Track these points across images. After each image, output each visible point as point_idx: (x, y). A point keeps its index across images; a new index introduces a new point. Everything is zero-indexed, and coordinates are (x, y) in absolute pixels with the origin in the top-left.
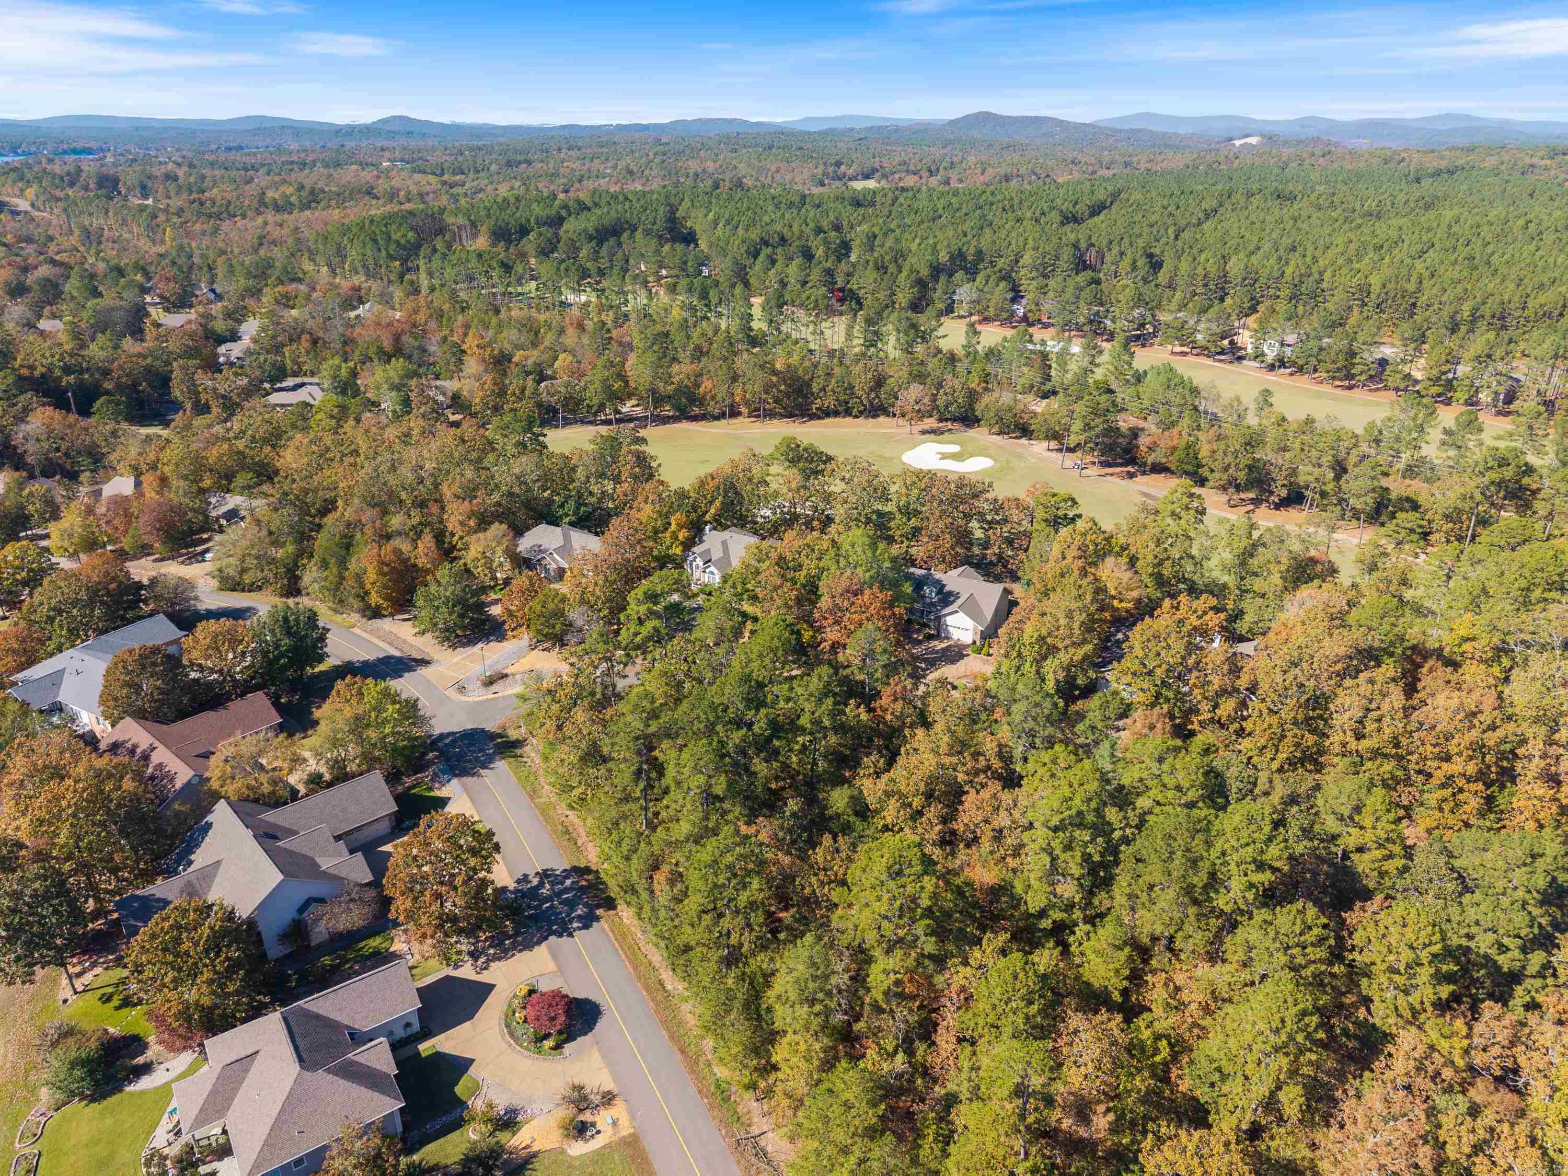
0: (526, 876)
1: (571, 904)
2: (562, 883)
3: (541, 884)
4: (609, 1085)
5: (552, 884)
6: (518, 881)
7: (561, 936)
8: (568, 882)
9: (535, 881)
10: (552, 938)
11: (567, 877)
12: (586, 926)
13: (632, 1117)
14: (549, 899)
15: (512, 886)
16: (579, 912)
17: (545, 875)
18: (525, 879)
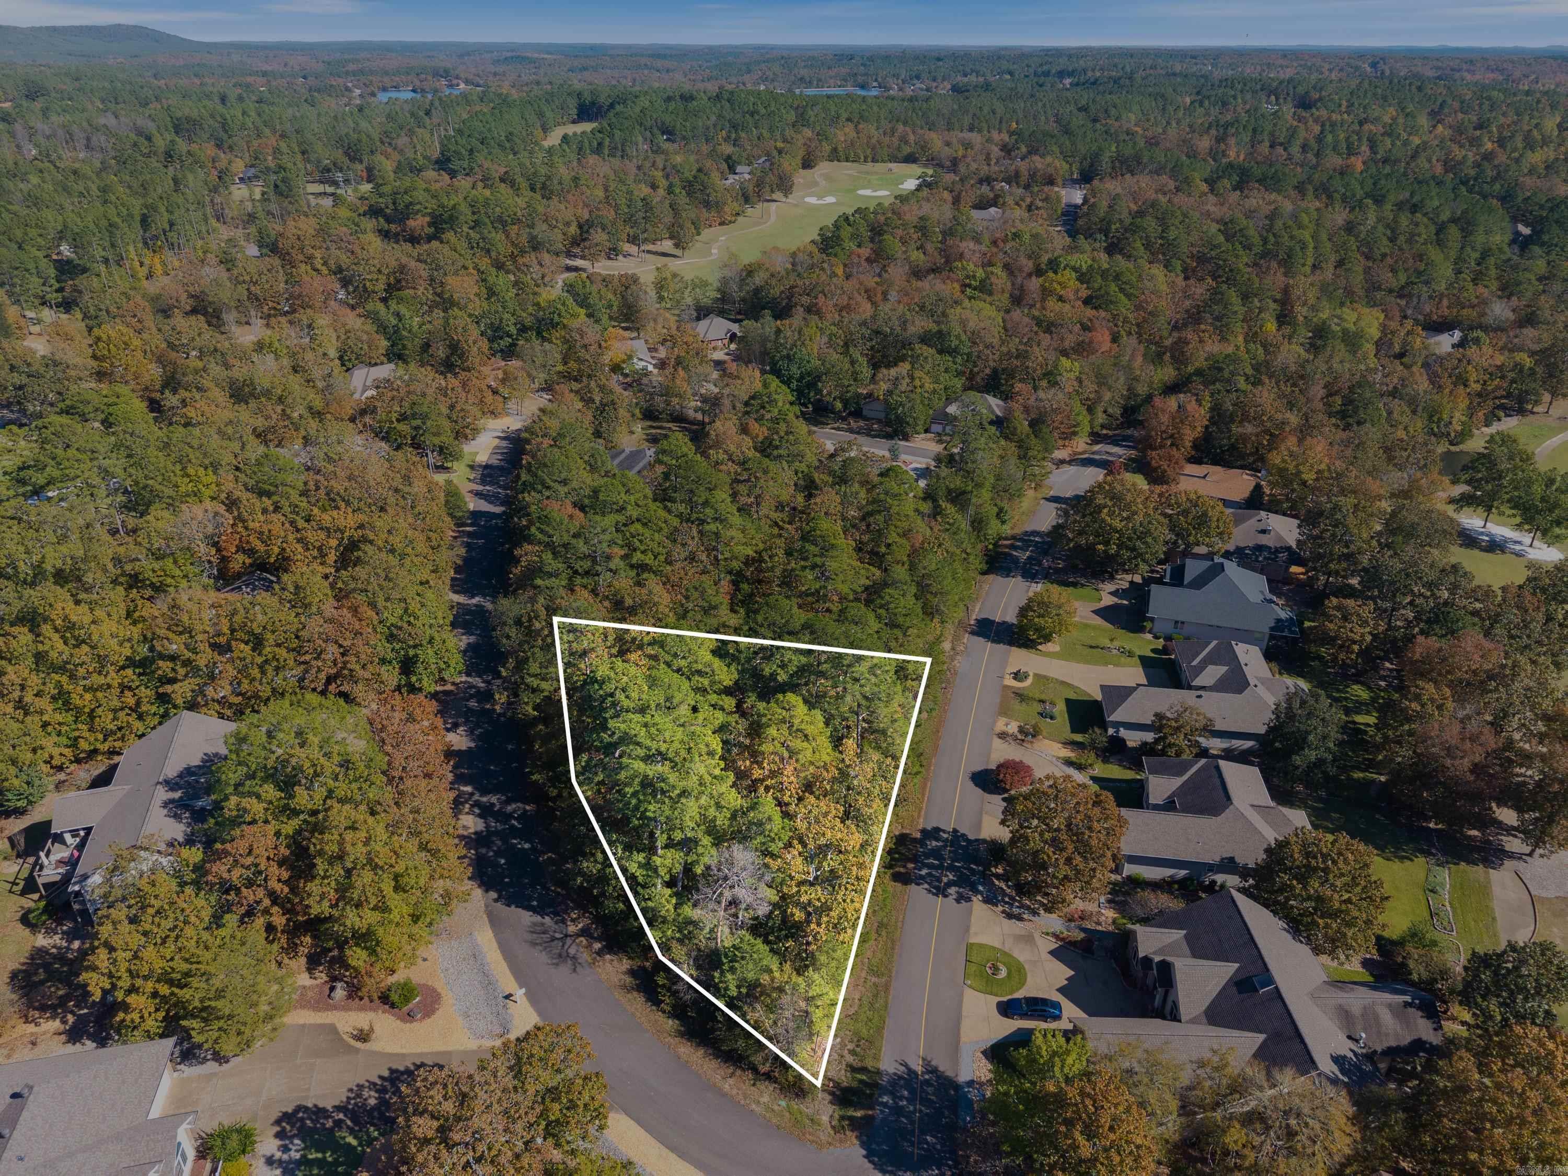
0: (958, 901)
1: (936, 853)
2: (929, 874)
3: (950, 884)
4: (997, 742)
5: (939, 880)
6: (969, 900)
7: (963, 835)
8: (924, 872)
9: (953, 890)
10: (971, 837)
11: (922, 877)
12: (937, 830)
13: (995, 722)
14: (951, 868)
15: (977, 900)
16: (934, 843)
17: (940, 891)
18: (960, 898)
